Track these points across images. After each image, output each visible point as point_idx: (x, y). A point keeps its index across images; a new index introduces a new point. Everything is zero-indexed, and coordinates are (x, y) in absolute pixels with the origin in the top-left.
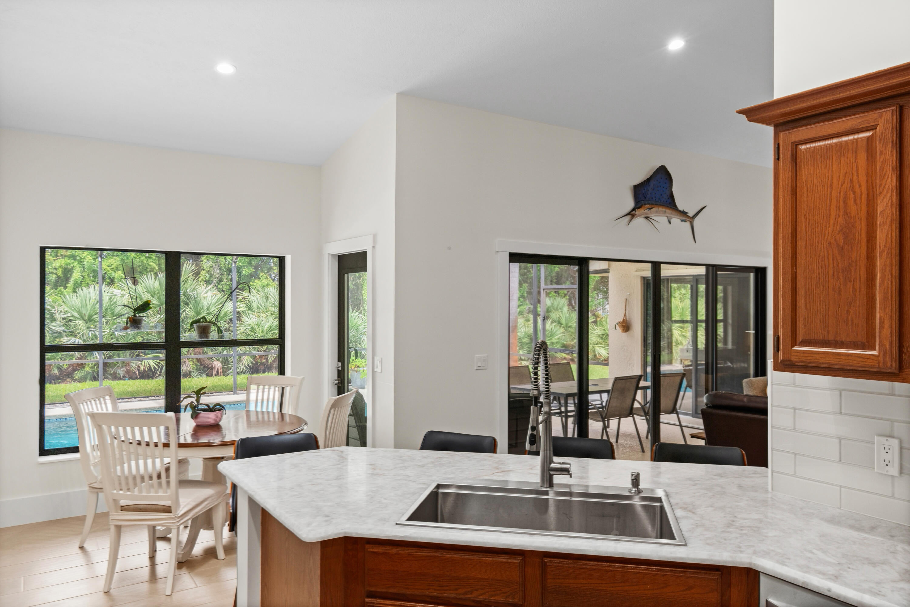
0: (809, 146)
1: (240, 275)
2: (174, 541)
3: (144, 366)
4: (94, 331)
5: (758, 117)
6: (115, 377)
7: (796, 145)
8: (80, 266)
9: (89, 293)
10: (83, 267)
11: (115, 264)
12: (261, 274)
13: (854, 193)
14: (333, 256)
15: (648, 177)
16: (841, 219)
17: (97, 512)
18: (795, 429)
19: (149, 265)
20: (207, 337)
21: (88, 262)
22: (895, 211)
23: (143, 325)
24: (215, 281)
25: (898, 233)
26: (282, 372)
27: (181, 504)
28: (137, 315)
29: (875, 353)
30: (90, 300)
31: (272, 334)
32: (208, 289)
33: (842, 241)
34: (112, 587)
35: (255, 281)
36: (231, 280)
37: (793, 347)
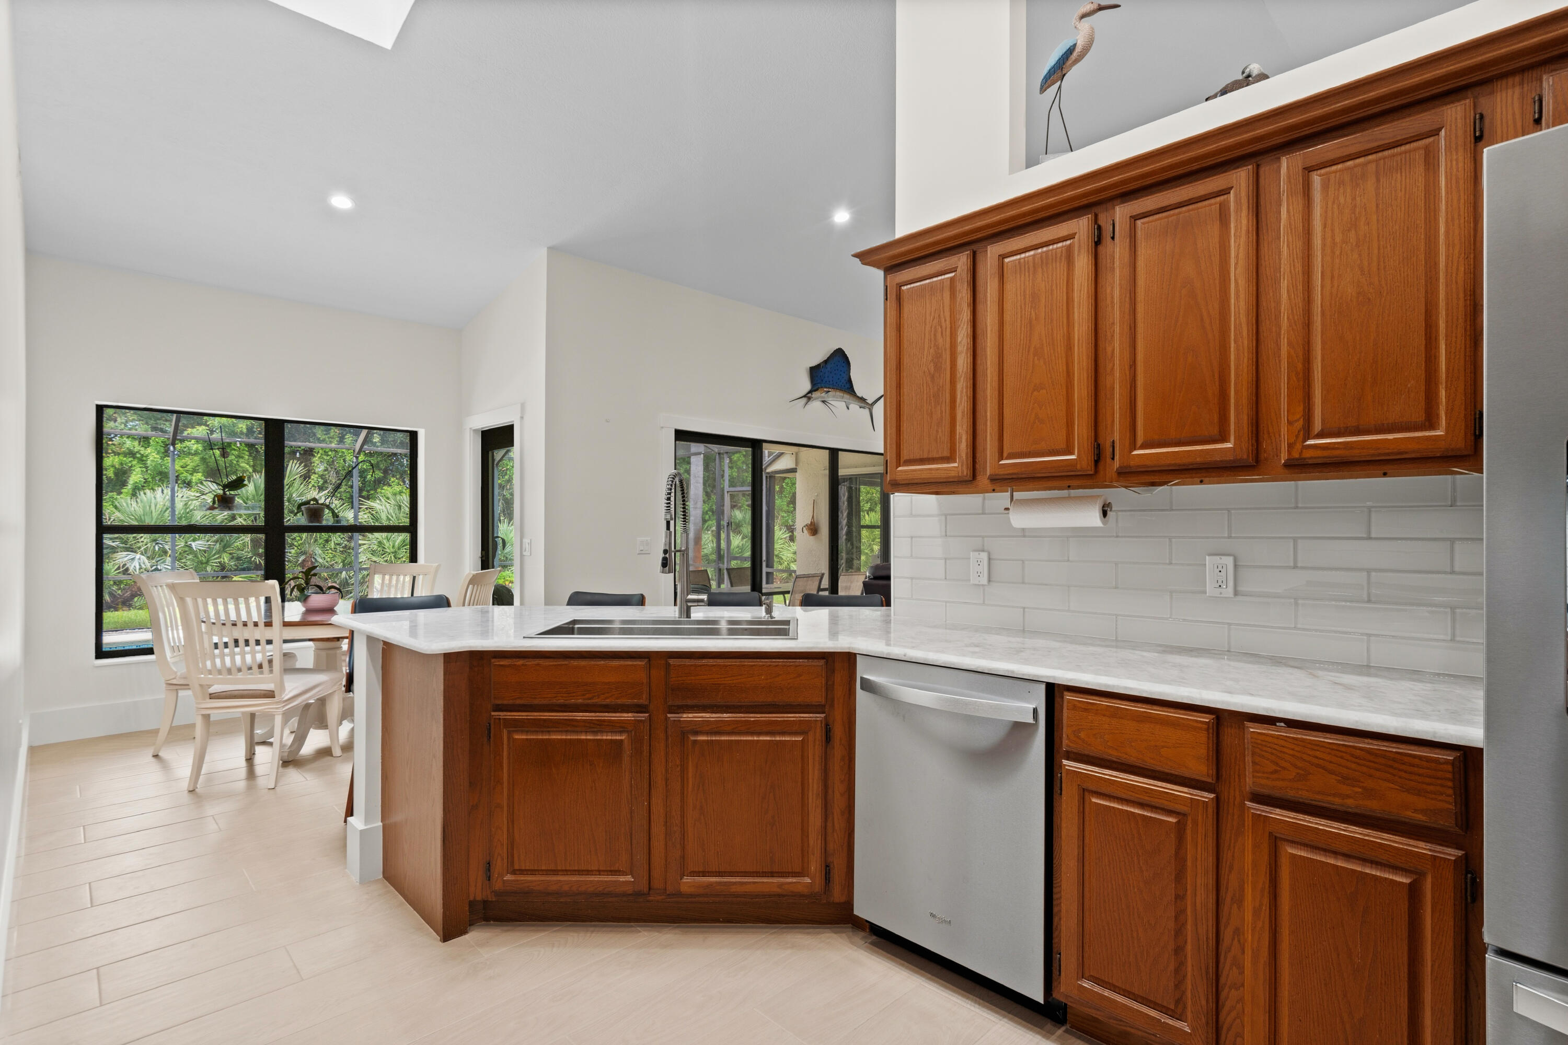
0: (909, 286)
1: (364, 480)
2: (277, 745)
4: (161, 544)
5: (869, 260)
7: (900, 286)
8: (141, 466)
9: (155, 498)
10: (146, 467)
11: (191, 464)
12: (392, 479)
13: (941, 327)
14: (475, 431)
15: (826, 359)
16: (932, 351)
17: (173, 725)
18: (912, 556)
19: (240, 467)
20: (320, 522)
21: (153, 461)
22: (970, 340)
23: (235, 505)
24: (330, 488)
25: (972, 360)
26: (413, 558)
27: (286, 688)
28: (228, 493)
29: (956, 465)
30: (156, 506)
33: (932, 369)
34: (198, 786)
35: (384, 488)
36: (352, 487)
37: (897, 468)
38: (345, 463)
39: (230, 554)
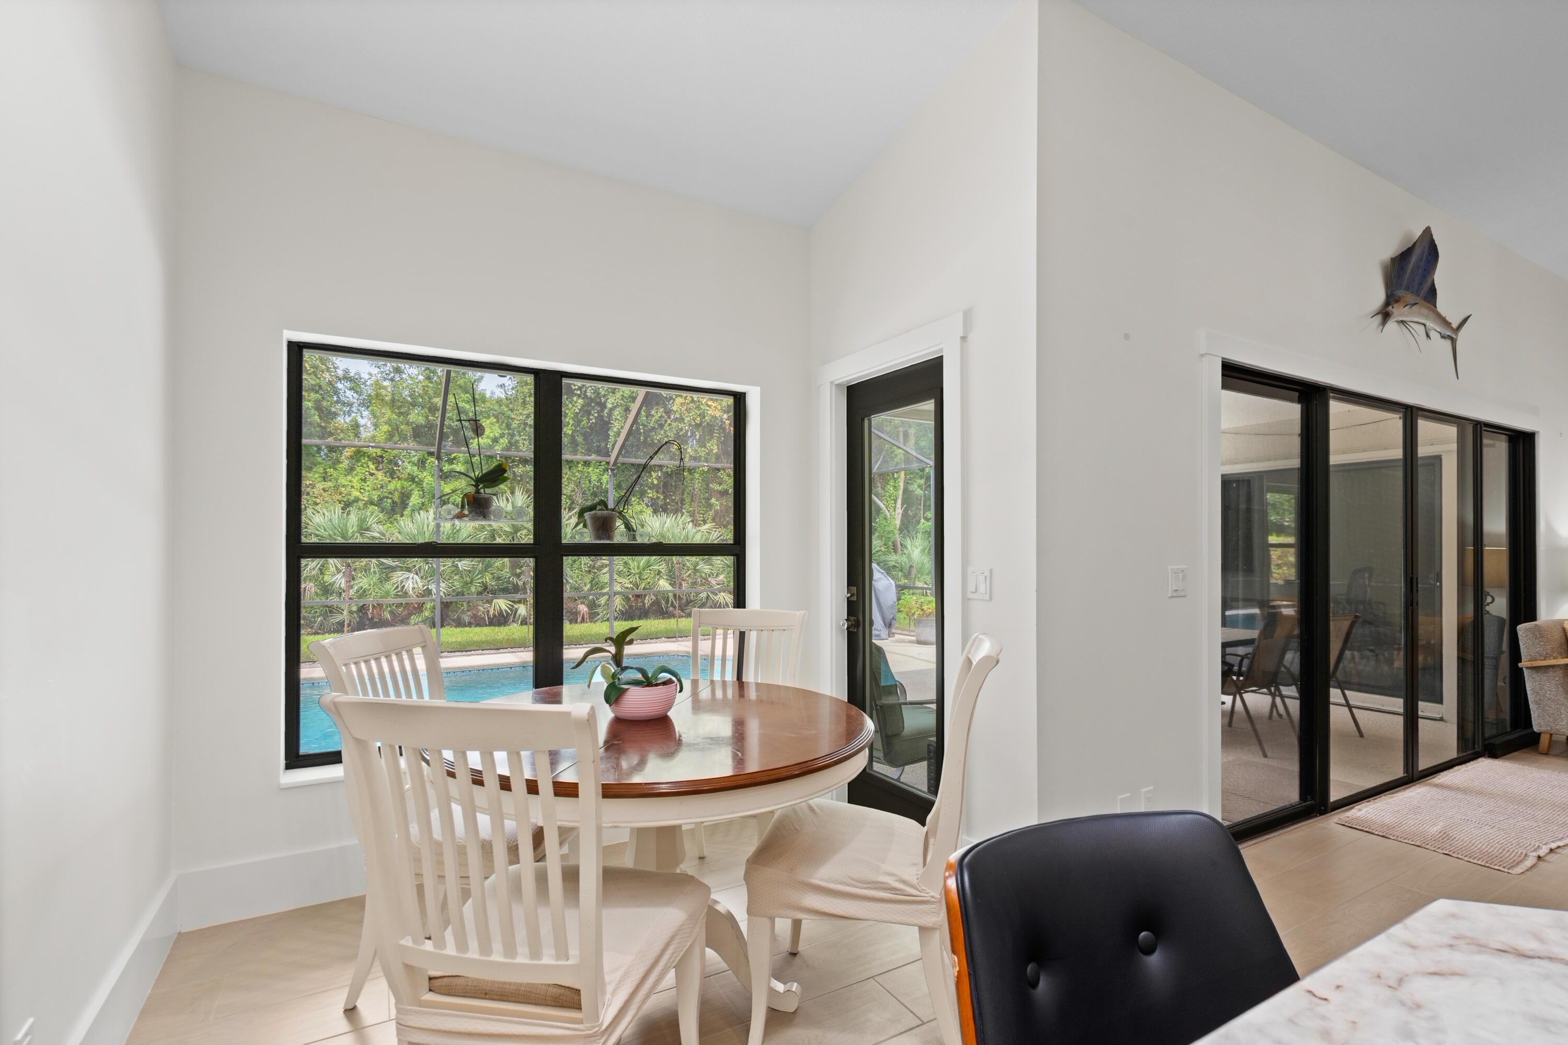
3: (494, 610)
6: (459, 624)
14: (839, 386)
15: (1409, 245)
20: (610, 538)
23: (493, 508)
28: (483, 490)
31: (650, 570)
32: (570, 514)
38: (590, 484)
39: (492, 574)
